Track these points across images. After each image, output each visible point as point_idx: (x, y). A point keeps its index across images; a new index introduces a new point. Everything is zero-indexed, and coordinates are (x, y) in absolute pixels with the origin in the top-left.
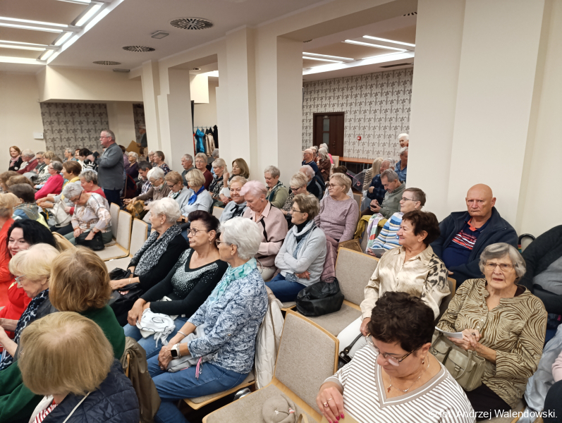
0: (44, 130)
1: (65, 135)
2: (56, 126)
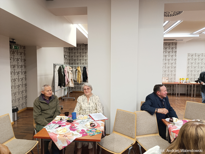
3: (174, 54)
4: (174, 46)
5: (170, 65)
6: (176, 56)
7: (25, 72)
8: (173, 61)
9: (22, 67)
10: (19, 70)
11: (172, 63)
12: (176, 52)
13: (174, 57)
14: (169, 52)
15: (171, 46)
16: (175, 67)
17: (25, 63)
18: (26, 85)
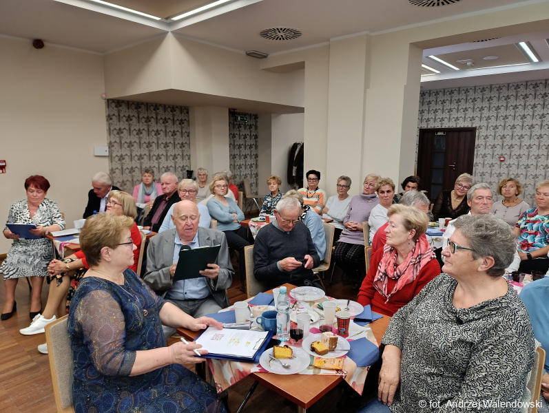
0: (110, 143)
1: (137, 151)
2: (126, 138)
7: (256, 156)
9: (251, 147)
10: (248, 152)
17: (256, 142)
18: (257, 175)
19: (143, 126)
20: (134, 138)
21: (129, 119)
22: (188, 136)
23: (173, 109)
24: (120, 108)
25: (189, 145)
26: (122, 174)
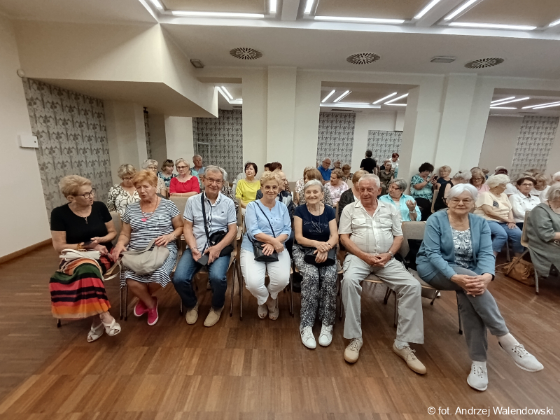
0: (38, 133)
3: (350, 131)
4: (351, 119)
5: (345, 147)
6: (353, 133)
8: (349, 142)
11: (347, 145)
12: (353, 128)
13: (350, 136)
14: (345, 128)
15: (348, 119)
16: (351, 150)
19: (67, 116)
20: (60, 129)
21: (53, 106)
22: (105, 130)
23: (91, 100)
24: (43, 91)
25: (107, 139)
26: (55, 169)
